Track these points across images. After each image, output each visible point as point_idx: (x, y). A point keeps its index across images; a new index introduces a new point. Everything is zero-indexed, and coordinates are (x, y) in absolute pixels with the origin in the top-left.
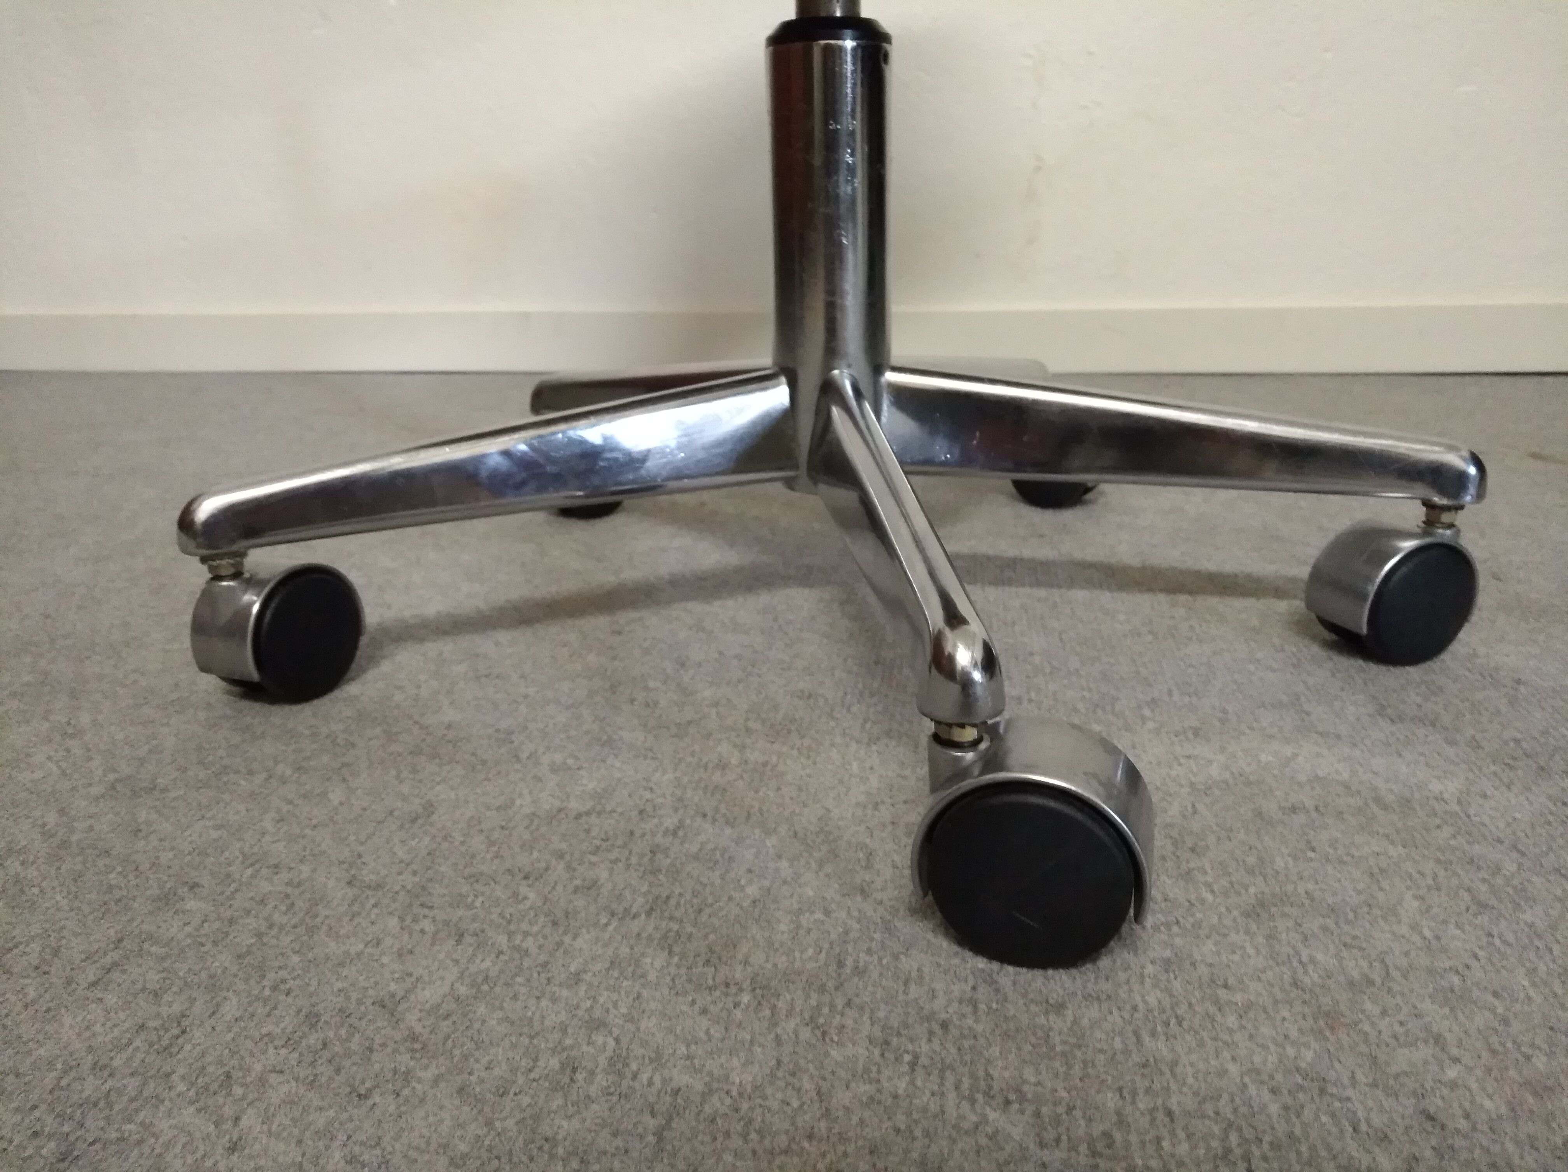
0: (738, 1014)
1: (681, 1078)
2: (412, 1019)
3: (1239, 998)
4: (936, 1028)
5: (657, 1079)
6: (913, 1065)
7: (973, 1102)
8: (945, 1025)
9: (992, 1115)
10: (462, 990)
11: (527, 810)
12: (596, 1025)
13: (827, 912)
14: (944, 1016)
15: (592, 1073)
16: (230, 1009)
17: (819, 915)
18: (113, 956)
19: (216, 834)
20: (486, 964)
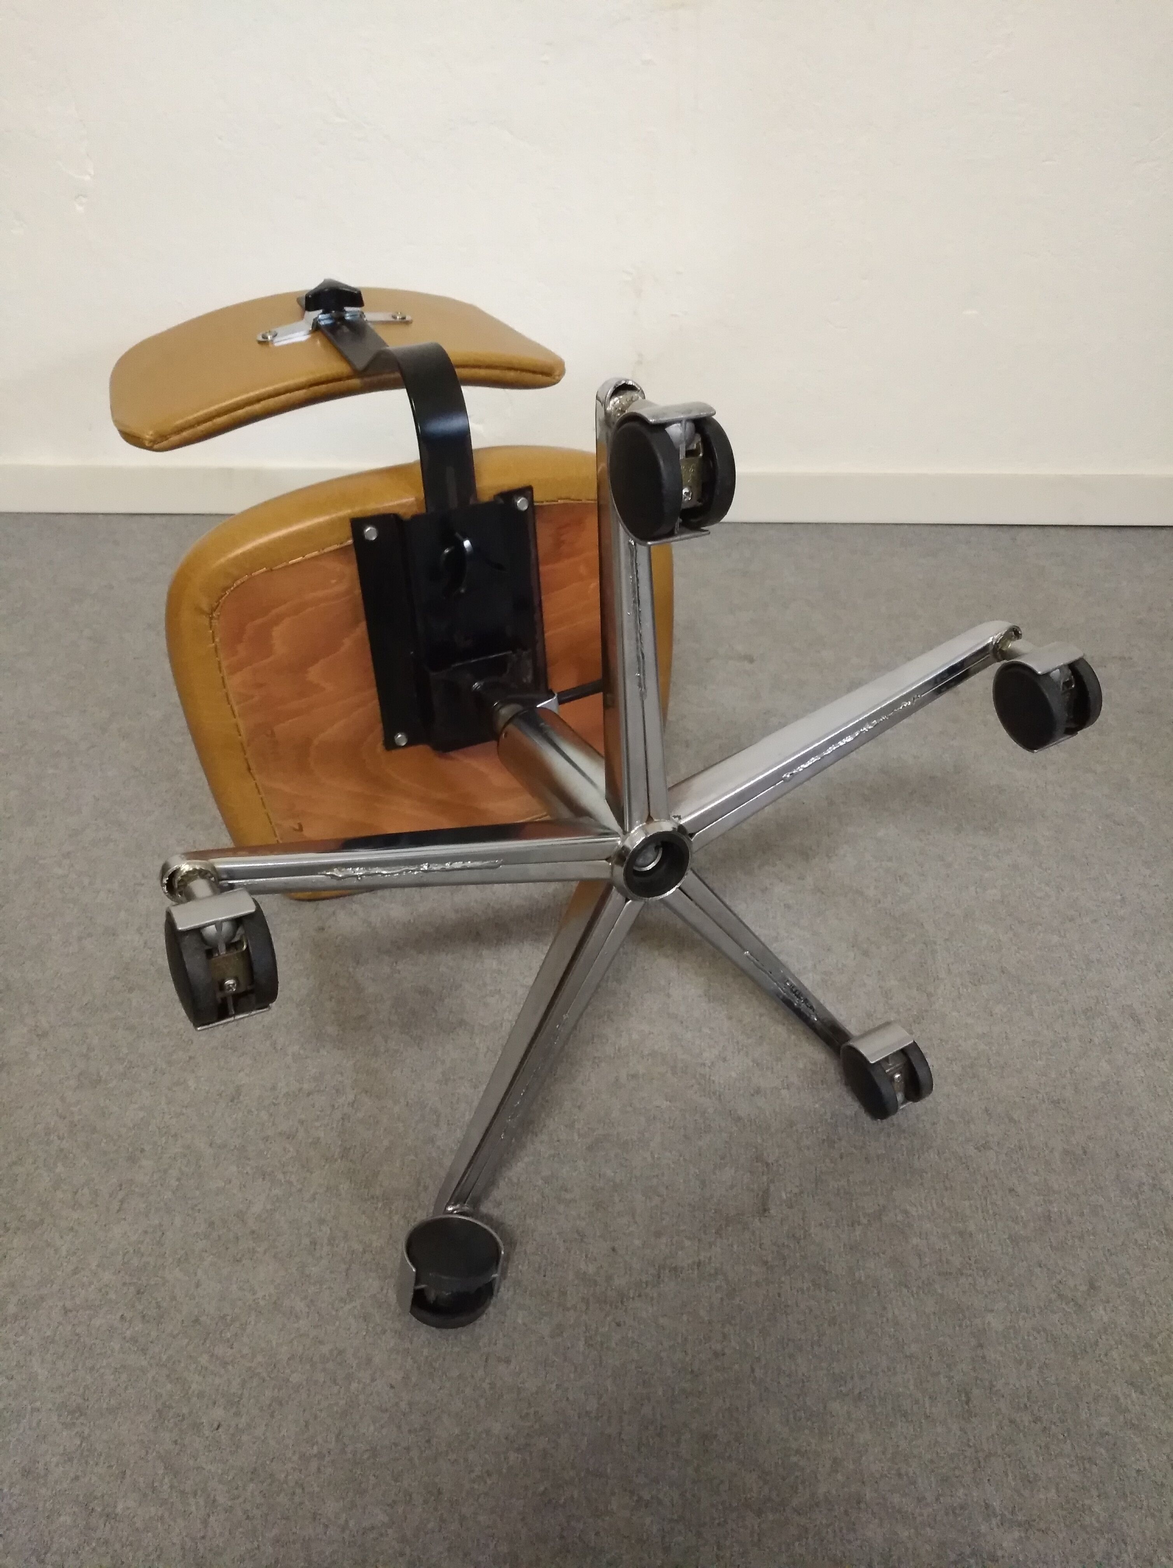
0: (377, 1214)
2: (251, 1222)
3: (569, 1196)
10: (269, 1206)
12: (322, 1221)
13: (416, 1156)
15: (322, 1246)
16: (178, 1221)
17: (412, 1157)
18: (121, 1195)
19: (141, 1114)
20: (277, 1191)
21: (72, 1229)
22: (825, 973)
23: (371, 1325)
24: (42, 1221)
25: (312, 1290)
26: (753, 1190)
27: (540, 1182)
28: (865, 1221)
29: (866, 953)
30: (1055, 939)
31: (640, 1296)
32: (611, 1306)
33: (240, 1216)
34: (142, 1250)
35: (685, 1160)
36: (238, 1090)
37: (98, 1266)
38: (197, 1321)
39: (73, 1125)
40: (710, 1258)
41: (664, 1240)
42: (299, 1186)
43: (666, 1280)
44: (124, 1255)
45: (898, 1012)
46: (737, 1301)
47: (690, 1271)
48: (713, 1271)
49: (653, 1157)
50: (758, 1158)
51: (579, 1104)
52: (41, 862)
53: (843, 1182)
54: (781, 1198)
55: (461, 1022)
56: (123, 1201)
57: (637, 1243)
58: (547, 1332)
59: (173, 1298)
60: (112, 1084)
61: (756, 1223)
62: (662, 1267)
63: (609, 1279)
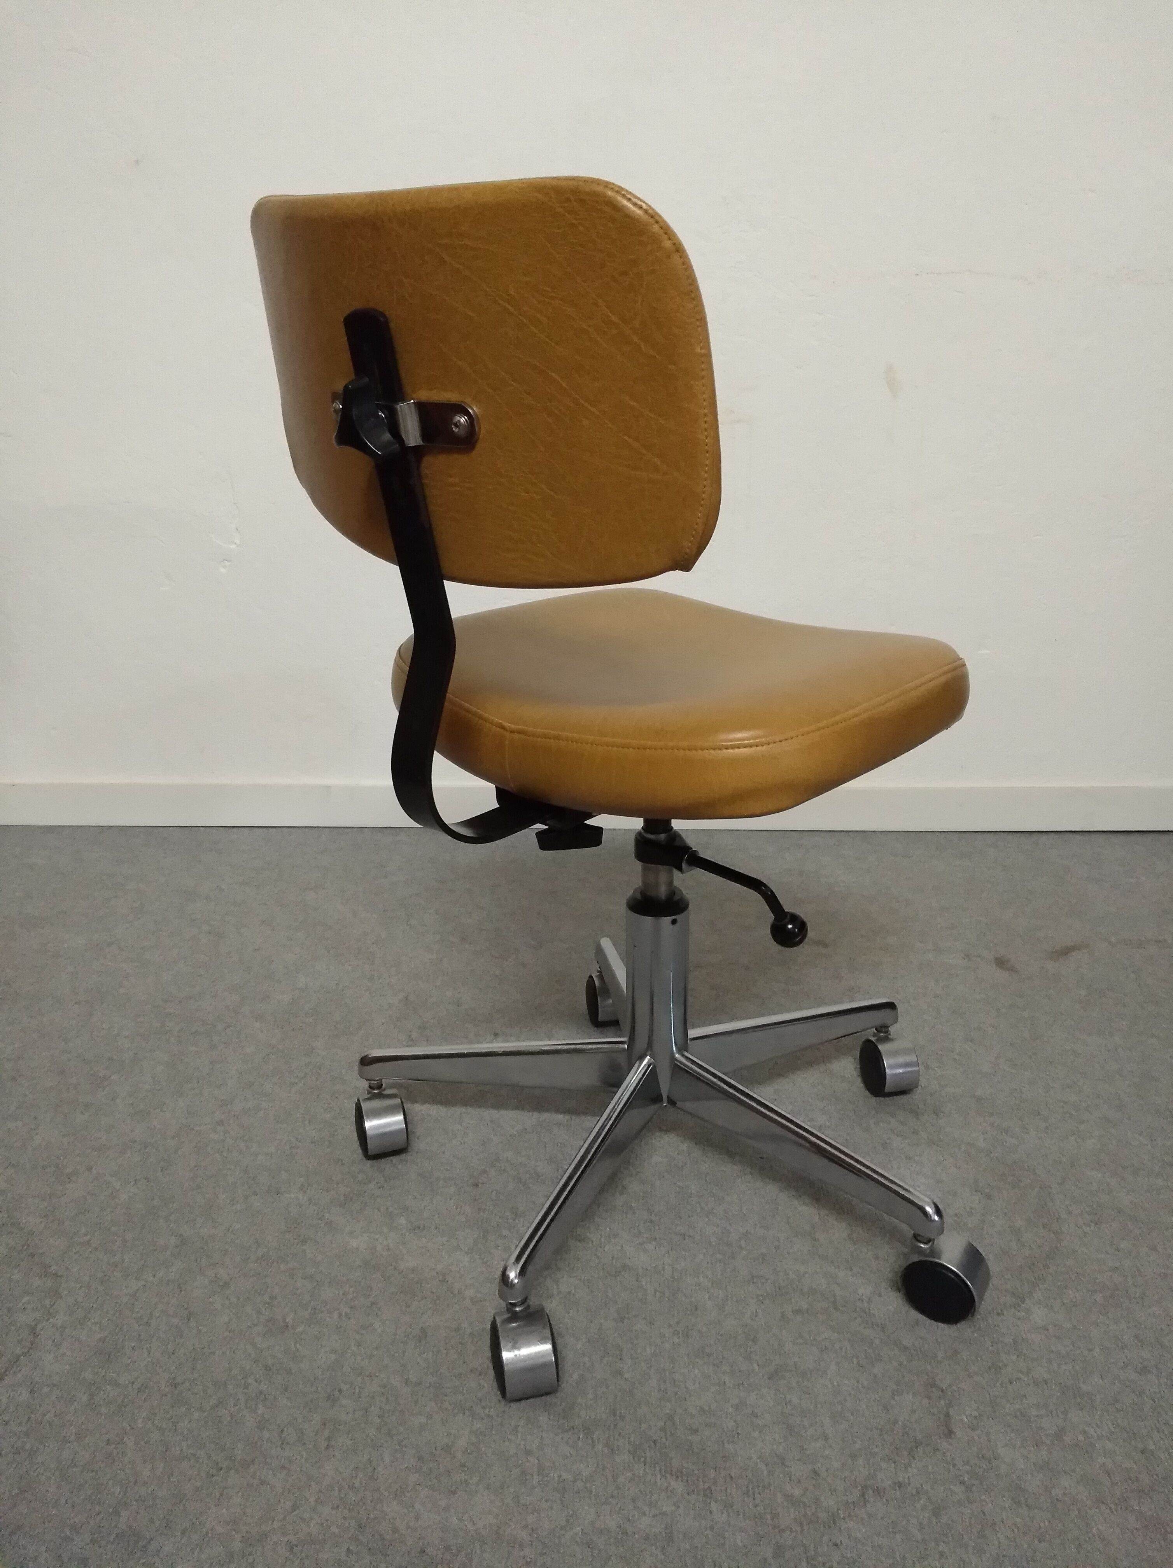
0: (580, 1444)
1: (565, 1475)
2: (459, 1455)
3: (760, 1422)
4: (652, 1444)
5: (556, 1476)
6: (644, 1463)
7: (666, 1478)
8: (655, 1442)
9: (673, 1483)
10: (474, 1440)
11: (469, 1330)
12: (528, 1453)
13: (607, 1387)
14: (654, 1438)
15: (532, 1475)
16: (387, 1457)
18: (326, 1433)
19: (333, 1357)
20: (478, 1425)
21: (283, 1467)
22: (956, 1215)
23: (596, 1552)
24: (252, 1462)
25: (531, 1519)
26: (934, 1414)
27: (730, 1410)
28: (1048, 1442)
29: (989, 1197)
30: (1160, 1182)
31: (849, 1515)
32: (824, 1526)
33: (447, 1449)
34: (357, 1484)
35: (863, 1387)
36: (423, 1330)
37: (316, 1501)
38: (423, 1551)
39: (267, 1368)
40: (909, 1479)
41: (860, 1462)
42: (500, 1420)
43: (872, 1500)
44: (340, 1490)
45: (1031, 1249)
46: (944, 1520)
47: (893, 1492)
48: (914, 1492)
49: (832, 1383)
50: (933, 1385)
51: (752, 1337)
52: (197, 1128)
53: (1017, 1406)
54: (962, 1420)
55: (625, 1267)
56: (329, 1439)
57: (836, 1465)
58: (769, 1553)
59: (395, 1530)
60: (300, 1329)
61: (945, 1445)
62: (865, 1488)
63: (816, 1500)
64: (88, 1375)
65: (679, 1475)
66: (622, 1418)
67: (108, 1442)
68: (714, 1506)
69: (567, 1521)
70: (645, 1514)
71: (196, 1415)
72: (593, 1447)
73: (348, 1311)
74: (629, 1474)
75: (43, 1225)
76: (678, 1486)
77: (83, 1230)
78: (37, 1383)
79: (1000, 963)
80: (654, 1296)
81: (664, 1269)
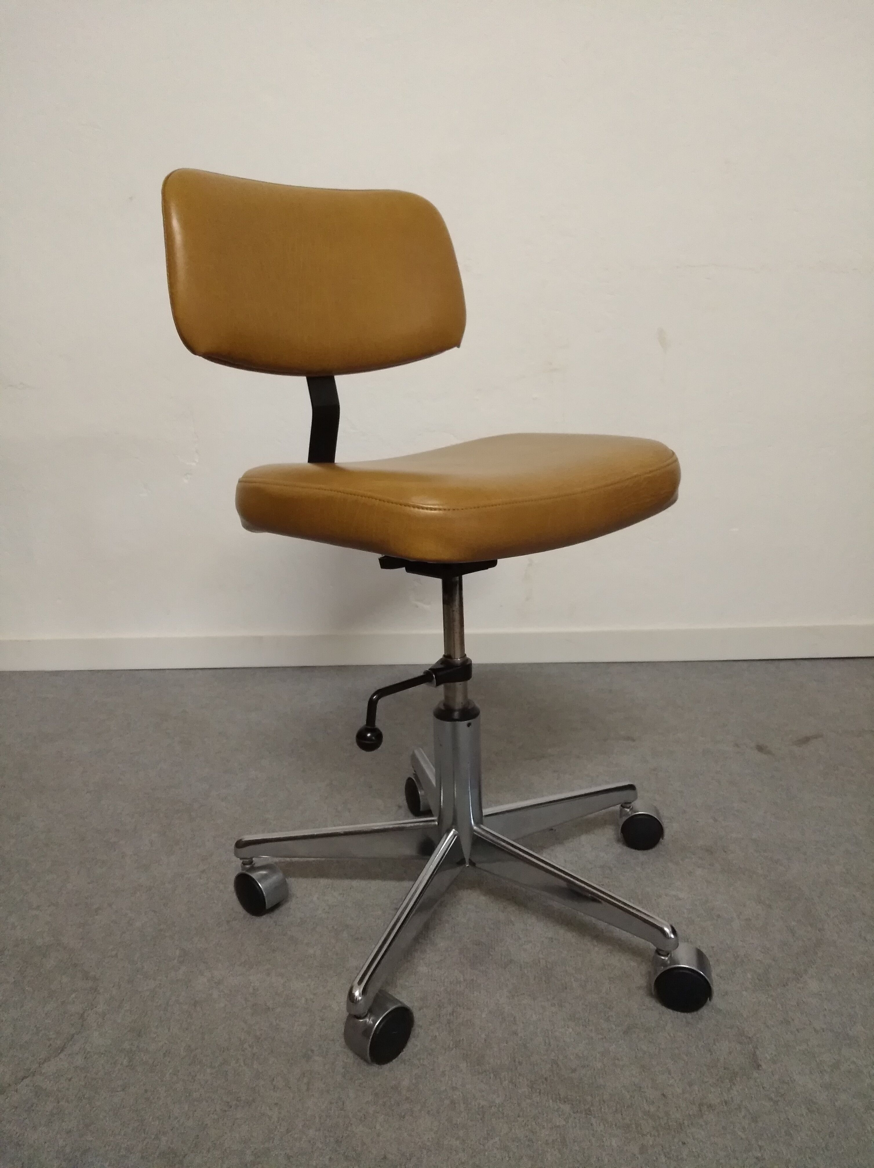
0: (491, 1082)
1: (483, 1103)
2: (404, 1092)
3: (621, 1063)
4: (544, 1080)
5: (477, 1104)
6: (540, 1093)
7: (556, 1102)
8: (546, 1079)
9: (562, 1106)
12: (454, 1089)
13: (507, 1043)
14: (545, 1076)
15: (459, 1104)
16: (352, 1094)
17: (505, 1044)
18: (305, 1080)
19: (304, 1028)
21: (276, 1104)
22: (746, 920)
23: (511, 1154)
24: (254, 1100)
25: (461, 1133)
26: (745, 1054)
27: (598, 1055)
28: (829, 1070)
29: (770, 906)
31: (692, 1124)
32: (675, 1131)
34: (332, 1114)
37: (303, 1126)
38: (385, 1158)
39: (257, 1037)
40: (732, 1098)
41: (696, 1088)
43: (707, 1113)
44: (320, 1118)
45: (803, 941)
46: (760, 1124)
47: (722, 1107)
48: (737, 1107)
49: (670, 1036)
50: (742, 1034)
51: (608, 1006)
52: (187, 876)
53: (805, 1047)
54: (766, 1058)
55: (511, 961)
56: (308, 1084)
57: (679, 1091)
58: (636, 1151)
59: (363, 1144)
60: (279, 1010)
61: (756, 1075)
62: (701, 1105)
63: (667, 1114)
64: (126, 1045)
65: (565, 1100)
66: (520, 1063)
67: (146, 1091)
68: (593, 1121)
69: (488, 1134)
70: (544, 1128)
71: (208, 1071)
72: (501, 1084)
73: (312, 997)
74: (528, 1101)
75: (81, 944)
76: (566, 1108)
77: (111, 947)
78: (89, 1052)
79: (760, 748)
80: (535, 979)
81: (539, 962)
